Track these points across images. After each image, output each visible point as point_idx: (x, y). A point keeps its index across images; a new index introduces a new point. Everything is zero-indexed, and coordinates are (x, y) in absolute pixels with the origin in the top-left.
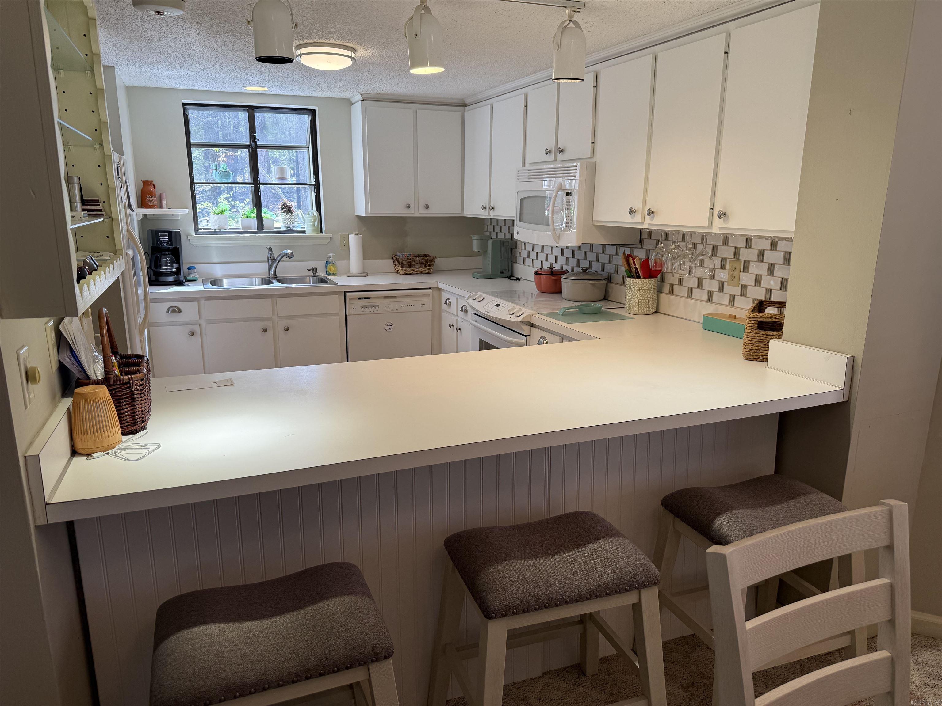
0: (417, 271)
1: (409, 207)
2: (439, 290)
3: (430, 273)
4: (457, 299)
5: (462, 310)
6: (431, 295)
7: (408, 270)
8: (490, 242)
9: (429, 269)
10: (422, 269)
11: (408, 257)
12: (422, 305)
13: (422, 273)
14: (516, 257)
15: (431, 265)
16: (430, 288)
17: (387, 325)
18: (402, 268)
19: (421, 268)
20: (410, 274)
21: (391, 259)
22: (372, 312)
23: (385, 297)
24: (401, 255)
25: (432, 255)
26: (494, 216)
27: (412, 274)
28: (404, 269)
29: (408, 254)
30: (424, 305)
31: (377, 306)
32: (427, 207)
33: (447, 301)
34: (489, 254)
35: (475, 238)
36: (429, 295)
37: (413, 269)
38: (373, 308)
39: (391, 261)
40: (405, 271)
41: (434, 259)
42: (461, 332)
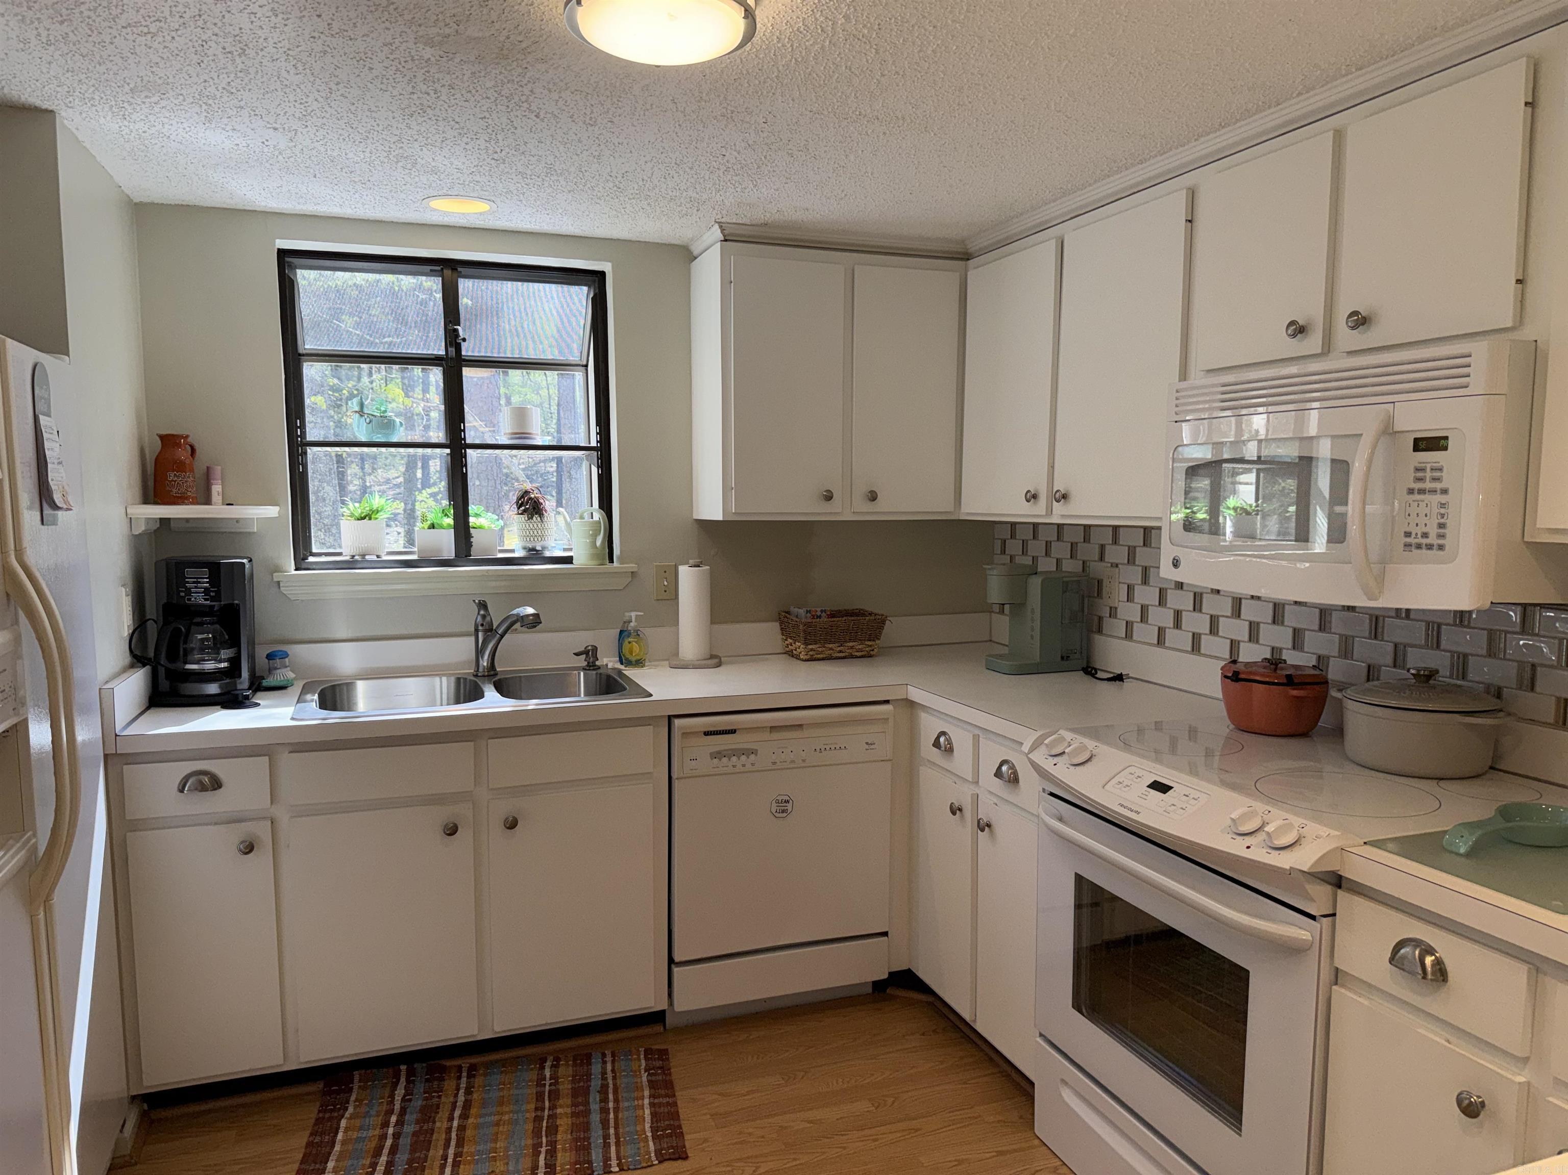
0: (840, 652)
1: (829, 497)
2: (911, 704)
3: (871, 656)
4: (976, 738)
5: (998, 774)
6: (891, 720)
7: (820, 649)
8: (1035, 583)
9: (870, 646)
10: (852, 647)
11: (820, 617)
12: (867, 747)
13: (852, 657)
14: (1100, 619)
15: (878, 637)
16: (887, 702)
17: (777, 802)
18: (806, 644)
19: (851, 644)
20: (823, 659)
21: (776, 621)
22: (739, 768)
23: (773, 729)
24: (802, 612)
25: (869, 608)
26: (1063, 516)
27: (830, 658)
28: (810, 647)
29: (819, 610)
30: (872, 747)
31: (754, 752)
32: (873, 497)
33: (942, 739)
34: (1033, 611)
35: (995, 572)
36: (888, 719)
37: (831, 646)
38: (743, 758)
39: (776, 626)
40: (811, 653)
41: (883, 622)
42: (992, 832)
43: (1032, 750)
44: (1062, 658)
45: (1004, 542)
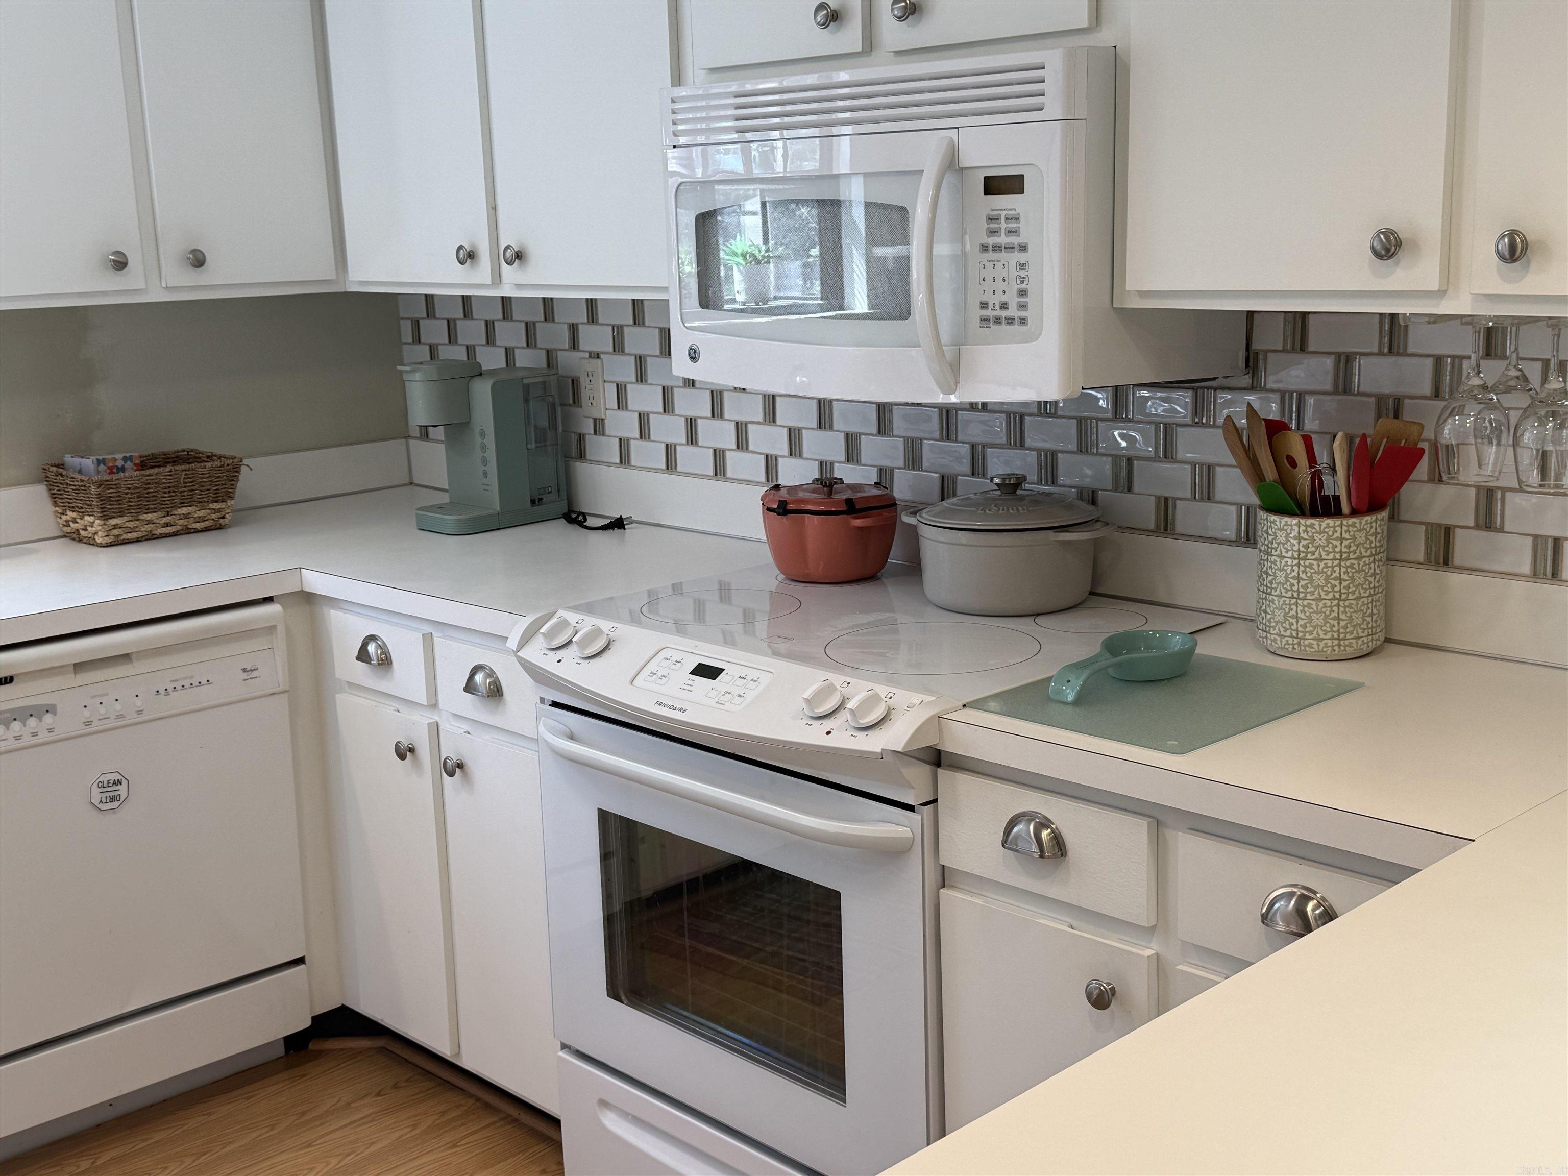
0: (167, 525)
1: (120, 264)
2: (308, 599)
3: (220, 527)
4: (428, 640)
5: (470, 687)
6: (281, 628)
7: (131, 525)
8: (482, 391)
9: (219, 511)
10: (186, 516)
11: (123, 469)
12: (245, 676)
13: (188, 531)
14: (581, 438)
15: (229, 495)
16: (269, 600)
17: (101, 785)
18: (105, 517)
19: (184, 510)
20: (138, 540)
21: (39, 482)
22: (27, 740)
23: (79, 667)
24: (88, 463)
25: (206, 447)
26: (519, 286)
27: (150, 537)
28: (113, 522)
29: (119, 456)
30: (254, 674)
31: (50, 710)
32: (198, 261)
33: (371, 648)
34: (483, 434)
35: (418, 376)
36: (274, 627)
37: (149, 517)
38: (32, 722)
39: (41, 490)
40: (116, 532)
41: (236, 469)
42: (466, 776)
43: (521, 646)
44: (533, 502)
45: (416, 324)
